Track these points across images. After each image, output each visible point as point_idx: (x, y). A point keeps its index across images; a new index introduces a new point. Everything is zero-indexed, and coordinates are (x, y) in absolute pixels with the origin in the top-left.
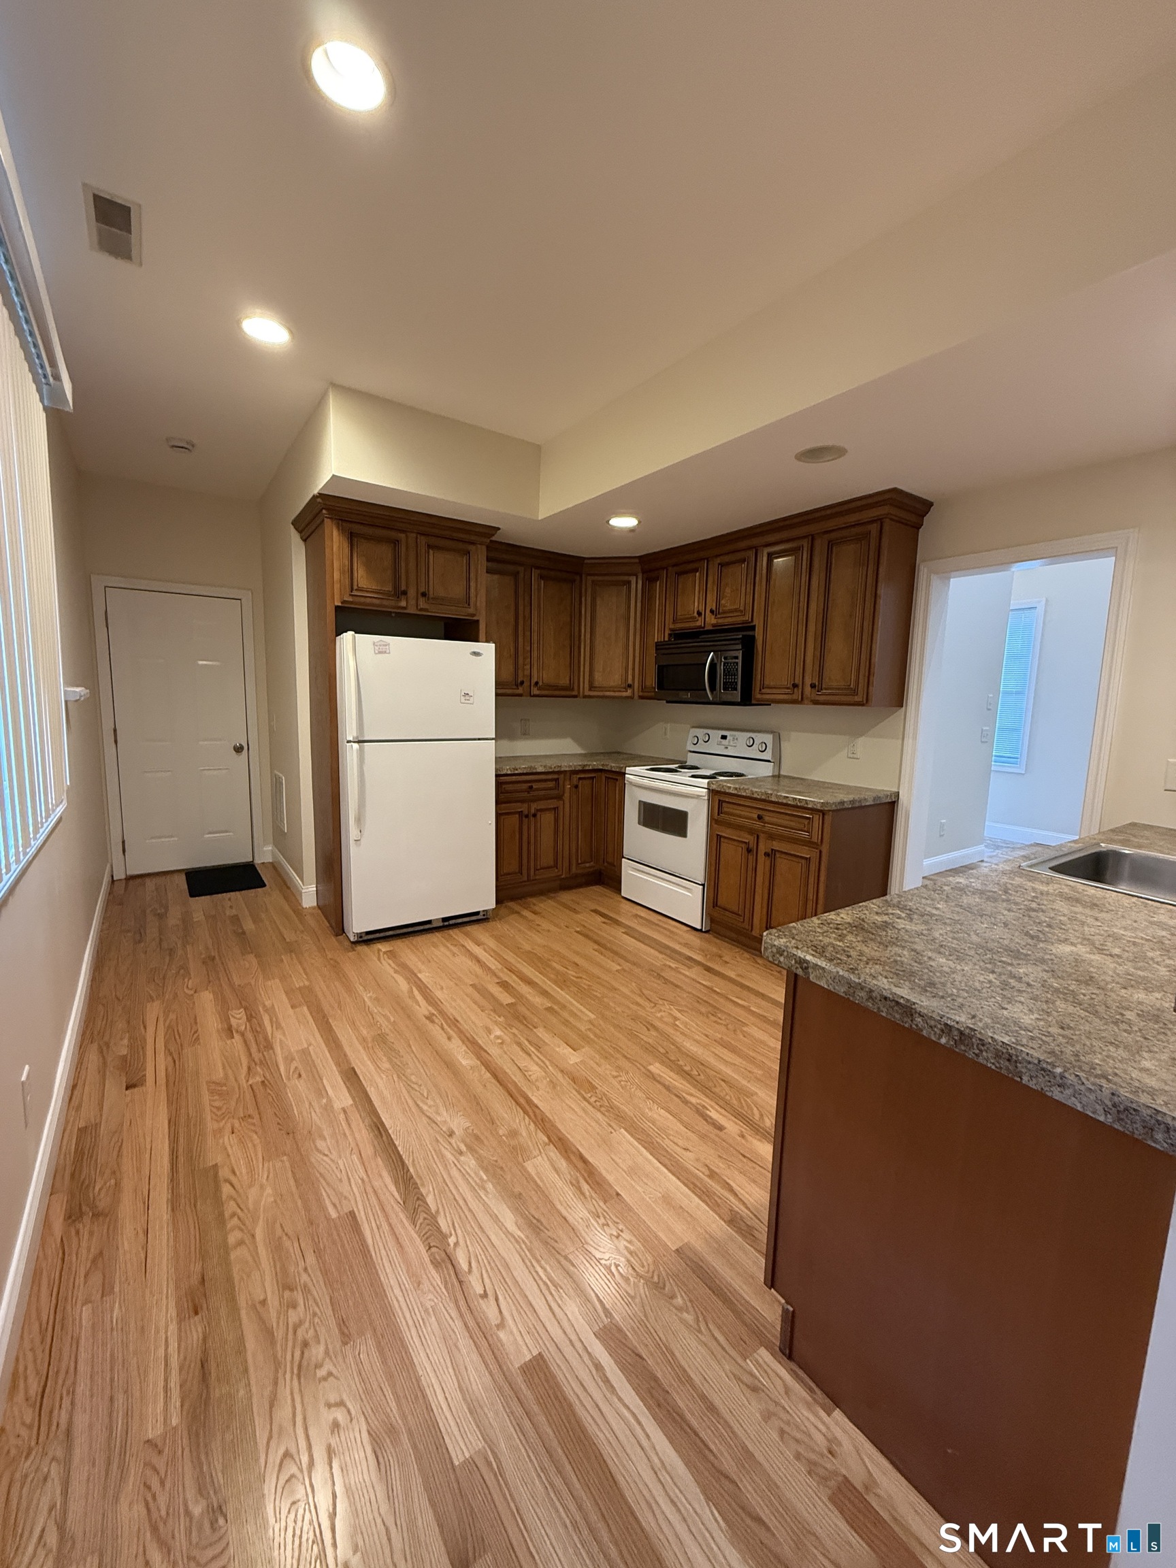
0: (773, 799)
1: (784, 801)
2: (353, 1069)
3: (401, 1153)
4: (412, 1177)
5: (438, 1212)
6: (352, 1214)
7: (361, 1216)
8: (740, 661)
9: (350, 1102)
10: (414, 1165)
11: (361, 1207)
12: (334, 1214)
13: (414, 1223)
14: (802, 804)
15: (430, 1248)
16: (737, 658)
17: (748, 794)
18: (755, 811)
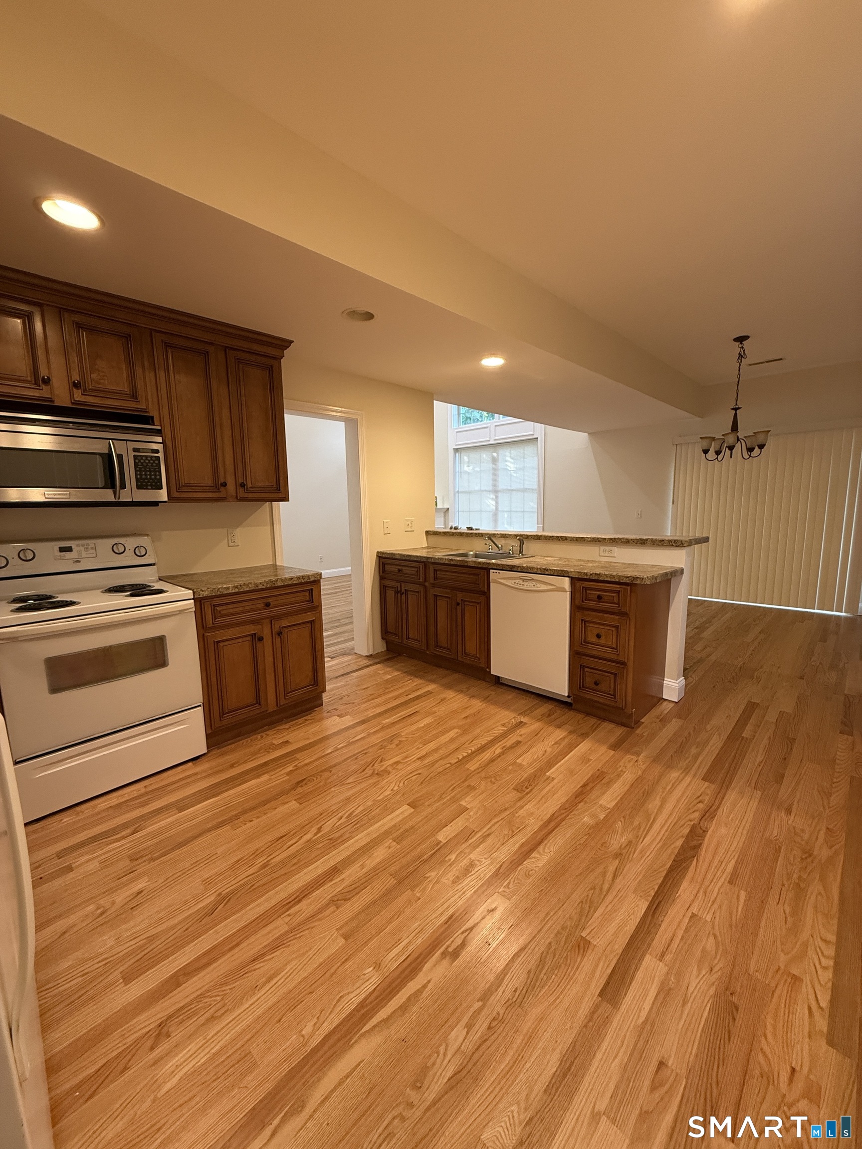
0: (279, 584)
1: (290, 583)
2: (600, 995)
3: (662, 878)
4: (674, 860)
5: (682, 837)
6: (731, 882)
7: (726, 876)
8: (161, 455)
9: (648, 958)
10: (664, 865)
11: (722, 880)
12: (743, 894)
13: (701, 844)
14: (305, 580)
15: (704, 831)
16: (157, 451)
17: (252, 587)
18: (260, 601)
